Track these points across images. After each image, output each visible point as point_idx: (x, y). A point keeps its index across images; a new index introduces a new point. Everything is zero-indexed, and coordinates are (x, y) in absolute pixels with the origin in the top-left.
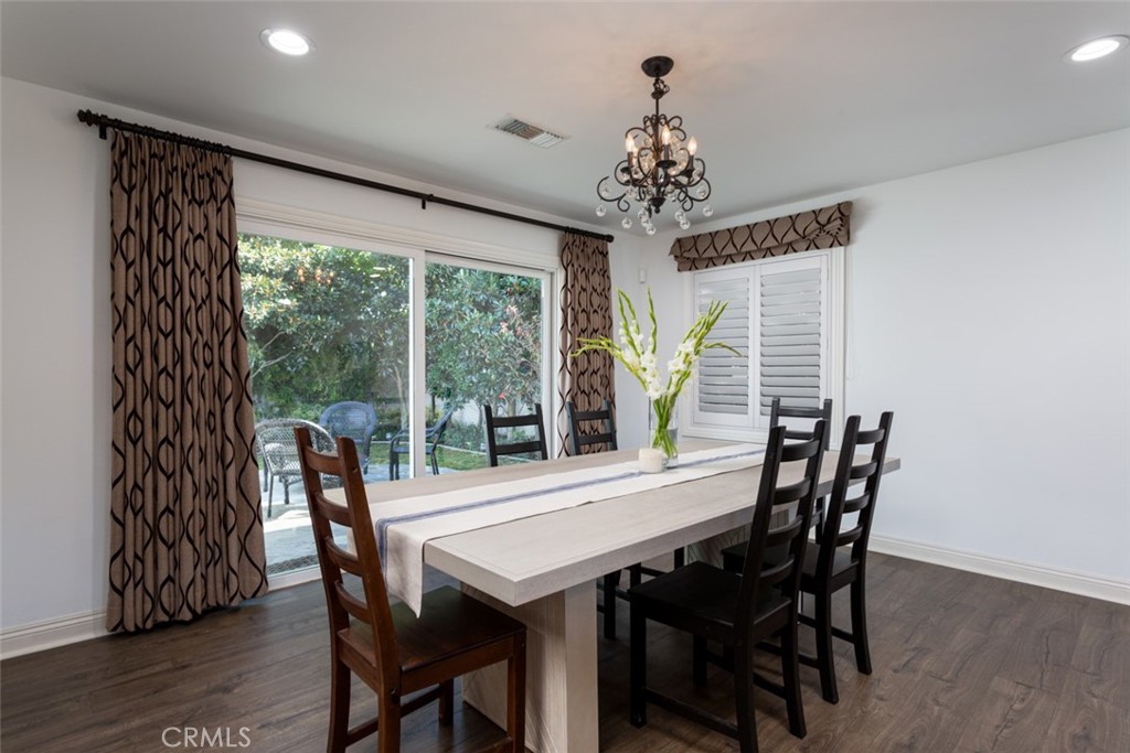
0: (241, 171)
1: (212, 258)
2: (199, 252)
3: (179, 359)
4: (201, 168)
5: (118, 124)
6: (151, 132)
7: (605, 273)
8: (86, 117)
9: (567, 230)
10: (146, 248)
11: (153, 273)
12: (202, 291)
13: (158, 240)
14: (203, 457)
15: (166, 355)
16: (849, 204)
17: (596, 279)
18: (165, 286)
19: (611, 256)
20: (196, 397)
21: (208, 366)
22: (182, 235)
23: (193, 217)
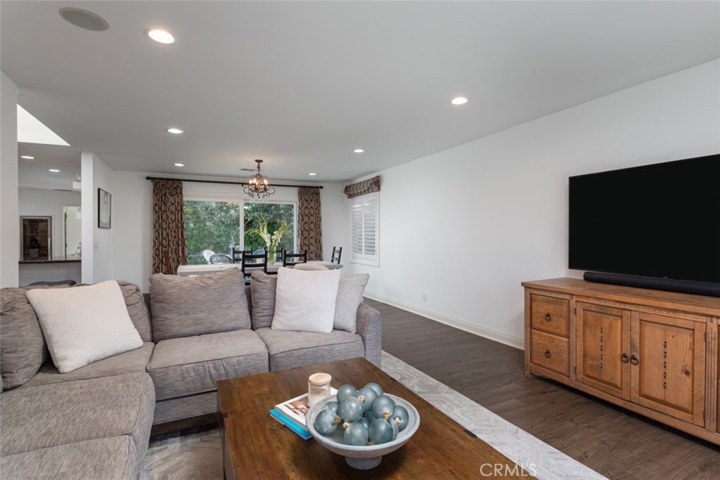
0: (185, 184)
1: (176, 209)
2: (173, 208)
3: (168, 235)
4: (174, 186)
5: (155, 178)
6: (162, 179)
7: (318, 201)
8: (148, 178)
9: (300, 187)
10: (160, 208)
11: (162, 214)
12: (173, 218)
13: (163, 206)
14: (174, 261)
15: (165, 235)
16: (378, 177)
17: (312, 204)
18: (164, 218)
19: (321, 195)
20: (172, 245)
21: (175, 237)
22: (169, 204)
23: (171, 199)
